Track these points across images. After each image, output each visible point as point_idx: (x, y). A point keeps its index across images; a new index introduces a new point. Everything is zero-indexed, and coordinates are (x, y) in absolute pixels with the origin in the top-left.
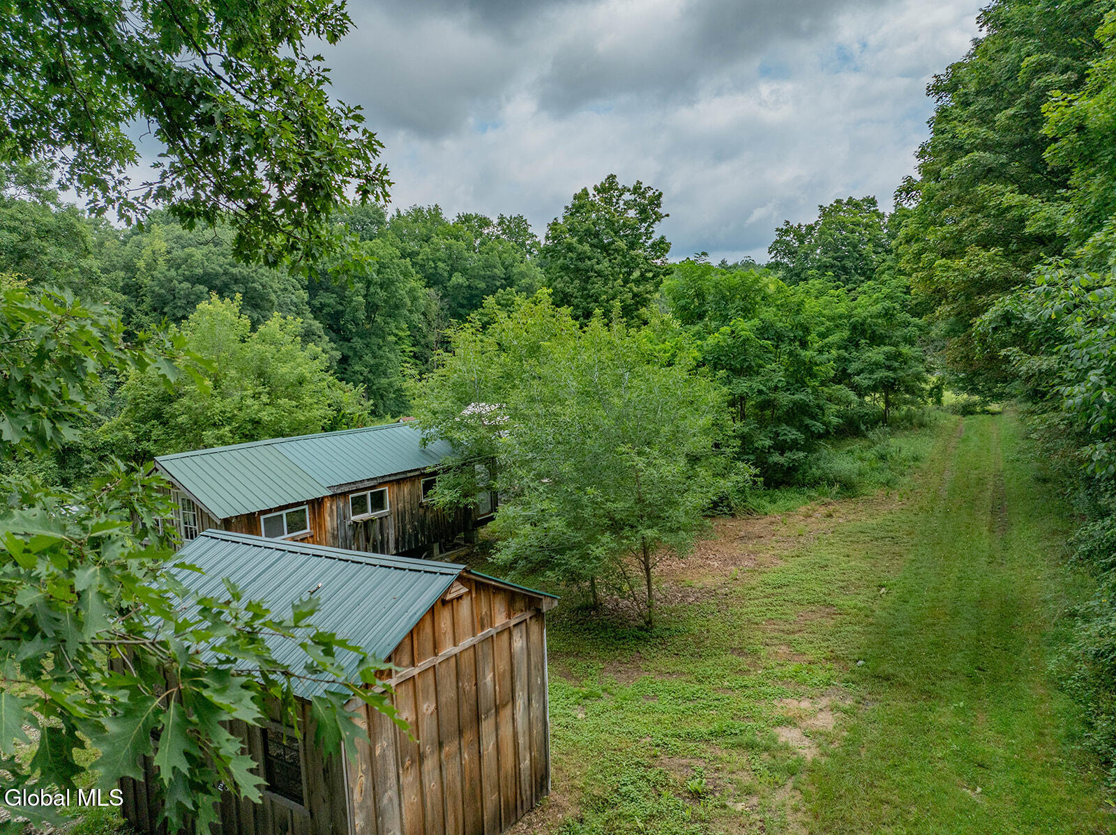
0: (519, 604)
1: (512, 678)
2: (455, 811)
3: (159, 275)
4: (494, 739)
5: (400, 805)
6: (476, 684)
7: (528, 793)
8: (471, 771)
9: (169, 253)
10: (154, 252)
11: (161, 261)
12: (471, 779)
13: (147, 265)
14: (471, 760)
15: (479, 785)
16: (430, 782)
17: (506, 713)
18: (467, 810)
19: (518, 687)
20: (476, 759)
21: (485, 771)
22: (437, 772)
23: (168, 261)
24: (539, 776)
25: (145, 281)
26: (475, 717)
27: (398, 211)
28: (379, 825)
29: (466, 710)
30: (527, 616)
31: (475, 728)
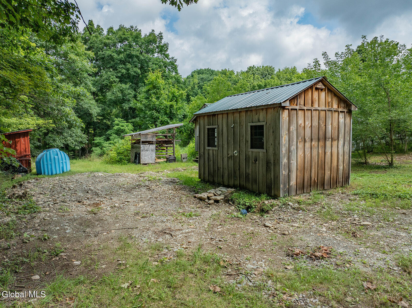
0: (342, 105)
1: (338, 131)
2: (315, 168)
3: (195, 91)
4: (330, 150)
5: (297, 153)
6: (325, 126)
7: (342, 180)
8: (322, 157)
9: (199, 84)
10: (194, 83)
11: (196, 86)
12: (321, 160)
13: (192, 88)
14: (322, 153)
15: (324, 164)
16: (307, 152)
17: (335, 143)
18: (319, 171)
19: (340, 136)
20: (324, 154)
21: (326, 161)
22: (310, 150)
23: (198, 86)
24: (346, 177)
25: (191, 93)
26: (324, 138)
27: (279, 70)
28: (290, 155)
29: (321, 133)
30: (346, 111)
31: (324, 142)
